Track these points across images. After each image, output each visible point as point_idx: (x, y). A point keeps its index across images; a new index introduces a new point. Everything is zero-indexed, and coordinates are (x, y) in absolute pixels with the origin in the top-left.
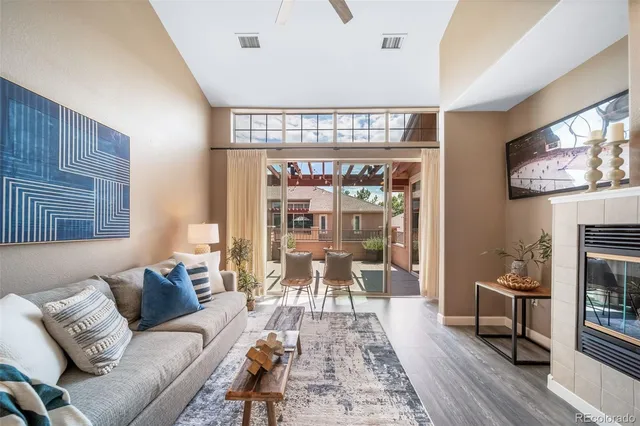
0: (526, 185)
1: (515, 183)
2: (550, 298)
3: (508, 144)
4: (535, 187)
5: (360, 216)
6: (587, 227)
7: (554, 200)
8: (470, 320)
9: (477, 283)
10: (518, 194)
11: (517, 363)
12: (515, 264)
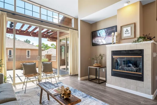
0: (96, 43)
1: (94, 42)
2: (106, 67)
3: (92, 32)
4: (98, 43)
5: (30, 51)
6: (113, 51)
7: (107, 46)
8: (87, 77)
9: (89, 67)
10: (94, 45)
11: (99, 83)
12: (95, 61)
